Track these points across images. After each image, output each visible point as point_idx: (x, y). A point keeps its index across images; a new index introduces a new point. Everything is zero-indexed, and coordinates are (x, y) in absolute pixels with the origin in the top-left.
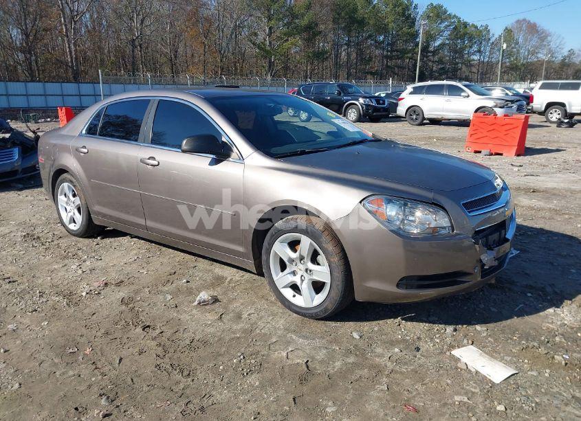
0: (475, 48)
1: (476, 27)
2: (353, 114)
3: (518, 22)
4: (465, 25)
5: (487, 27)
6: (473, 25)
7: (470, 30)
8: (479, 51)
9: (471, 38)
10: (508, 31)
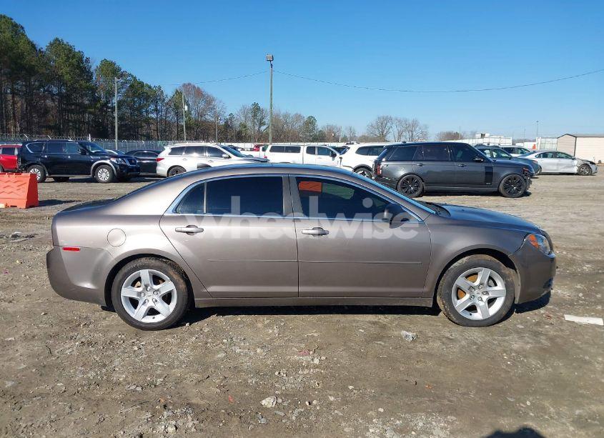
0: (152, 107)
1: (150, 87)
2: (104, 175)
3: (184, 85)
4: (142, 84)
5: (160, 88)
6: (147, 85)
7: (146, 89)
8: (156, 110)
9: (147, 98)
10: (178, 93)
